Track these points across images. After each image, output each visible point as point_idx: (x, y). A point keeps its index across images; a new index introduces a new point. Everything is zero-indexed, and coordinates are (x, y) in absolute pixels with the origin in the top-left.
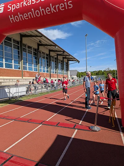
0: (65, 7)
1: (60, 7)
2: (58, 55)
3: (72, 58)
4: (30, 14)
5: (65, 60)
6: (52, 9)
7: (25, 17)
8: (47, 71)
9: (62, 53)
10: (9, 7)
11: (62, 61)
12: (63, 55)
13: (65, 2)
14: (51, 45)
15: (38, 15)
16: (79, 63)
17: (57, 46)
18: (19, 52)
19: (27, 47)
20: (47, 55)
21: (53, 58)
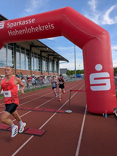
0: (49, 28)
1: (46, 28)
2: (49, 55)
3: (61, 58)
4: (24, 31)
5: (56, 60)
6: (40, 29)
7: (20, 32)
8: (39, 70)
9: (53, 53)
10: (8, 24)
11: (52, 61)
12: (54, 55)
13: (49, 24)
14: (42, 47)
15: (30, 32)
16: (68, 62)
17: (48, 47)
18: (12, 52)
19: (20, 48)
20: (39, 55)
21: (44, 58)
